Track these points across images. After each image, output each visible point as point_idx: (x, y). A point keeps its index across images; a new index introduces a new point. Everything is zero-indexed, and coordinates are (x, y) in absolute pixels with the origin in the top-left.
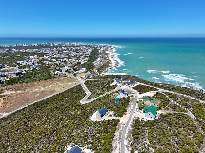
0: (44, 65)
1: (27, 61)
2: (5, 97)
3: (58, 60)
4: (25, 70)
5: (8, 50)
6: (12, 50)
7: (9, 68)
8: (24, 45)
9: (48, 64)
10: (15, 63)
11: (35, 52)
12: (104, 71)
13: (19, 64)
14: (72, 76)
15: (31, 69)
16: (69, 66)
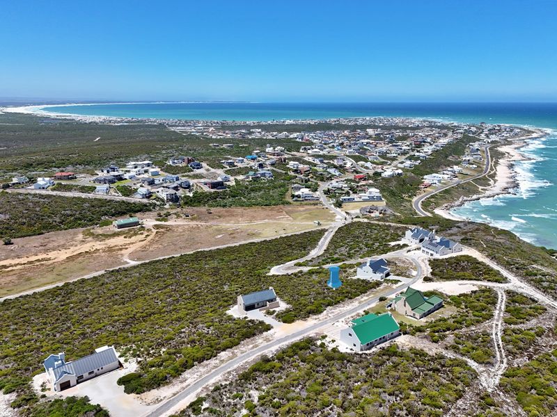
0: (284, 172)
1: (252, 159)
2: (162, 230)
3: (327, 161)
4: (235, 179)
5: (244, 131)
6: (253, 132)
7: (208, 170)
8: (288, 122)
9: (296, 171)
10: (223, 161)
11: (293, 139)
12: (446, 205)
13: (231, 164)
14: (331, 204)
15: (251, 177)
16: (345, 180)
